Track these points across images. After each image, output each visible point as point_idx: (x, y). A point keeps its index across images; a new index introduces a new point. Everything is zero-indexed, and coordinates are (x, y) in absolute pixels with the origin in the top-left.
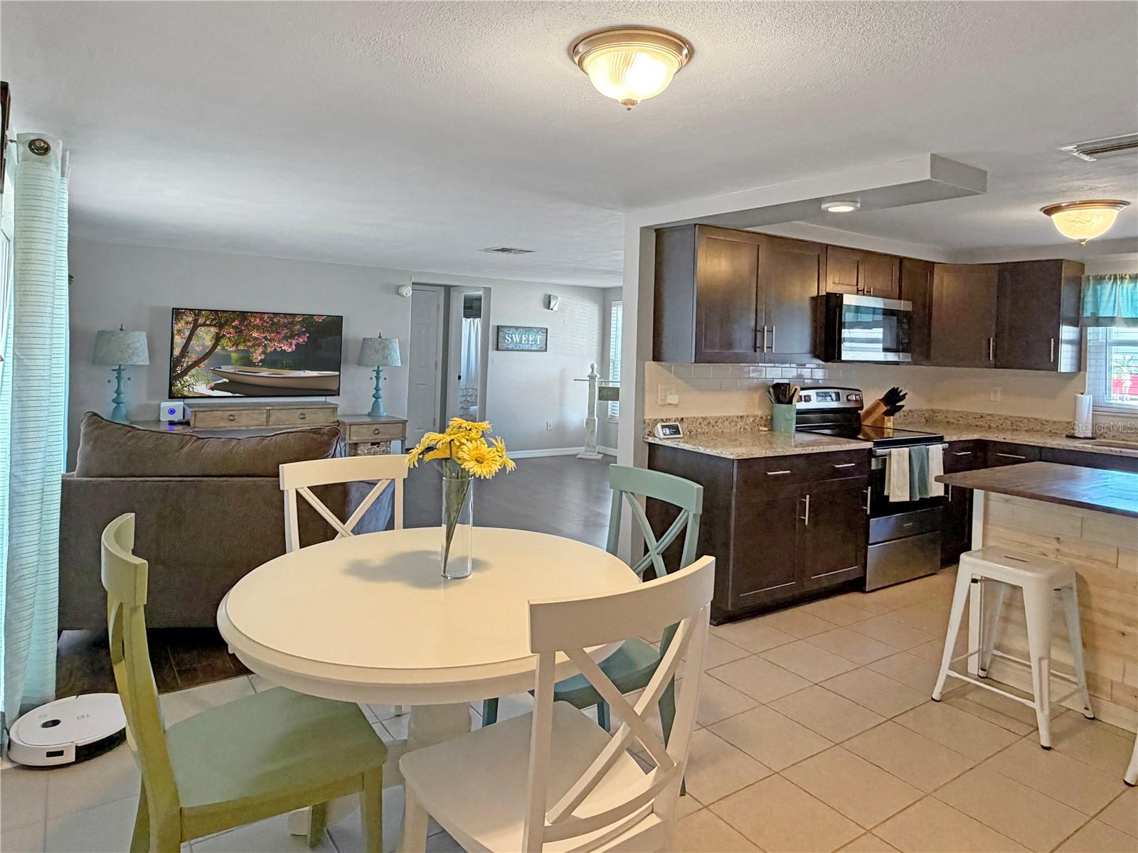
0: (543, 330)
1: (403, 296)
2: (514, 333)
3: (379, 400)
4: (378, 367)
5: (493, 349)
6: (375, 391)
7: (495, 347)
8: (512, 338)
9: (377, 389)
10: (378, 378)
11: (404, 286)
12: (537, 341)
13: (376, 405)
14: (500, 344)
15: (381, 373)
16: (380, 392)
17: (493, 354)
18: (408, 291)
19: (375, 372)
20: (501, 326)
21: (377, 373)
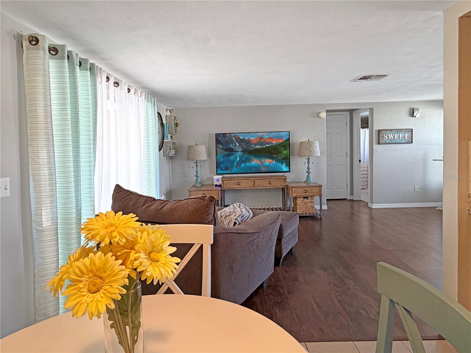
0: (409, 130)
1: (321, 118)
2: (389, 133)
3: (310, 174)
4: (309, 157)
5: (376, 144)
6: (307, 170)
7: (378, 143)
8: (388, 137)
9: (308, 168)
10: (308, 163)
11: (322, 112)
12: (405, 137)
13: (308, 177)
14: (380, 141)
15: (310, 160)
16: (310, 170)
17: (376, 147)
18: (323, 115)
19: (307, 160)
20: (380, 130)
21: (308, 160)
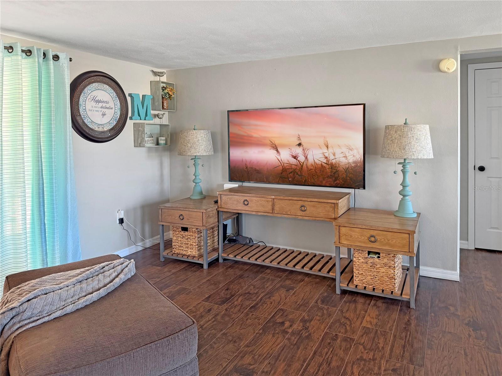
1: (445, 72)
3: (407, 198)
4: (405, 159)
6: (401, 188)
9: (404, 185)
10: (404, 172)
11: (445, 59)
13: (402, 203)
15: (408, 167)
16: (407, 189)
18: (450, 64)
19: (401, 165)
21: (402, 167)
